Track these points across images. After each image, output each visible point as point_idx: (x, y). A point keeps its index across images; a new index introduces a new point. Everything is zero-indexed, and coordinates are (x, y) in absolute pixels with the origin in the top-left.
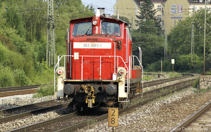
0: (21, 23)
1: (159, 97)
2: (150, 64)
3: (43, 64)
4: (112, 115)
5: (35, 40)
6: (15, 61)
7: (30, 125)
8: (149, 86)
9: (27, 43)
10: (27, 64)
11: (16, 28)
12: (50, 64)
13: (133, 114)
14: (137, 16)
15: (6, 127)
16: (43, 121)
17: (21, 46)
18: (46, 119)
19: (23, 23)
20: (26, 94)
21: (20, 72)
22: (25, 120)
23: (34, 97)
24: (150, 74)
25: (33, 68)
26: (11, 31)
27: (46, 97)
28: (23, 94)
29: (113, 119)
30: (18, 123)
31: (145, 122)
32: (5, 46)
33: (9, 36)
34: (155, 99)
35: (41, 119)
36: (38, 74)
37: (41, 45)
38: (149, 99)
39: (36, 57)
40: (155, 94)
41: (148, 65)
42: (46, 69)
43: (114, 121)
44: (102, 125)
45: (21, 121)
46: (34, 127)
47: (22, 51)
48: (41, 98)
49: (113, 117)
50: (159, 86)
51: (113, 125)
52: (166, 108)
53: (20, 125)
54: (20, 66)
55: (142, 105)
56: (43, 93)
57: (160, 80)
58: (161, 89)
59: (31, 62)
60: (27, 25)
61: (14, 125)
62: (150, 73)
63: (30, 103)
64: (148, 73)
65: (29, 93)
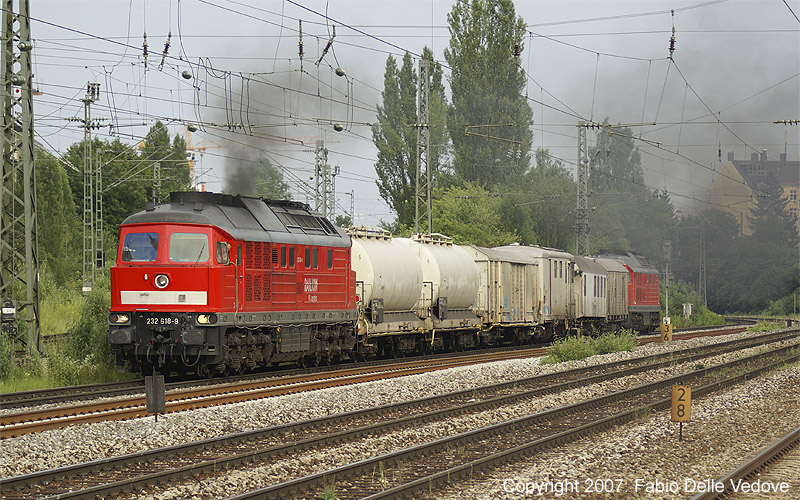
0: (527, 223)
1: (782, 364)
2: (774, 301)
4: (680, 400)
7: (526, 416)
8: (767, 343)
13: (727, 396)
14: (751, 210)
15: (479, 422)
16: (551, 410)
18: (558, 406)
19: (530, 224)
20: (530, 357)
22: (516, 407)
23: (543, 363)
24: (772, 320)
27: (566, 363)
28: (524, 357)
29: (681, 408)
30: (501, 414)
31: (748, 413)
34: (773, 368)
35: (549, 405)
38: (762, 367)
40: (775, 359)
41: (771, 302)
43: (682, 410)
44: (663, 419)
45: (508, 409)
46: (531, 421)
48: (555, 366)
49: (681, 402)
50: (787, 343)
51: (681, 419)
52: (793, 385)
53: (505, 417)
55: (749, 378)
56: (560, 355)
57: (792, 331)
58: (790, 348)
60: (540, 228)
61: (495, 416)
62: (774, 317)
63: (533, 374)
64: (768, 317)
65: (534, 356)
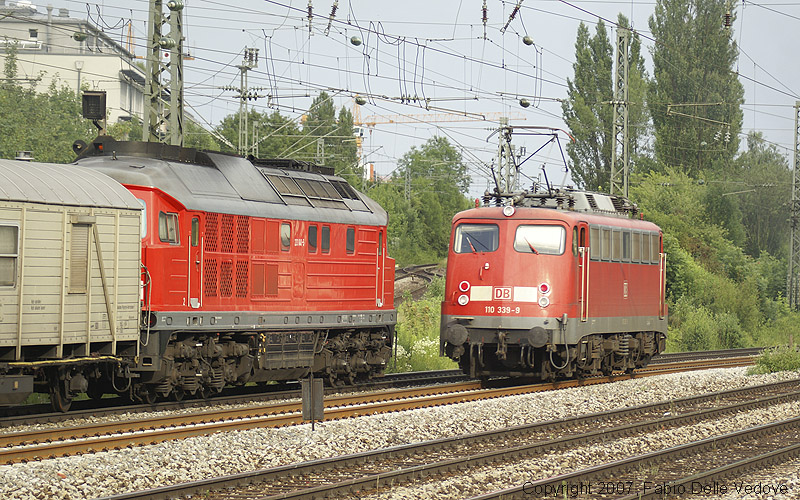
0: (735, 214)
3: (779, 303)
5: (765, 253)
6: (718, 295)
7: (729, 434)
9: (745, 258)
10: (746, 303)
11: (724, 226)
12: (794, 304)
15: (676, 438)
16: (758, 427)
17: (734, 264)
18: (766, 423)
19: (739, 216)
20: (735, 366)
21: (728, 319)
22: (718, 423)
23: (751, 373)
25: (757, 311)
26: (715, 231)
27: (776, 374)
28: (728, 367)
30: (701, 430)
32: (699, 263)
33: (710, 242)
35: (755, 421)
36: (768, 324)
37: (777, 263)
39: (765, 289)
42: (785, 314)
45: (709, 425)
46: (735, 439)
47: (734, 275)
48: (763, 377)
53: (706, 433)
54: (727, 307)
56: (769, 365)
59: (754, 298)
60: (750, 221)
61: (694, 433)
63: (738, 385)
65: (740, 365)
